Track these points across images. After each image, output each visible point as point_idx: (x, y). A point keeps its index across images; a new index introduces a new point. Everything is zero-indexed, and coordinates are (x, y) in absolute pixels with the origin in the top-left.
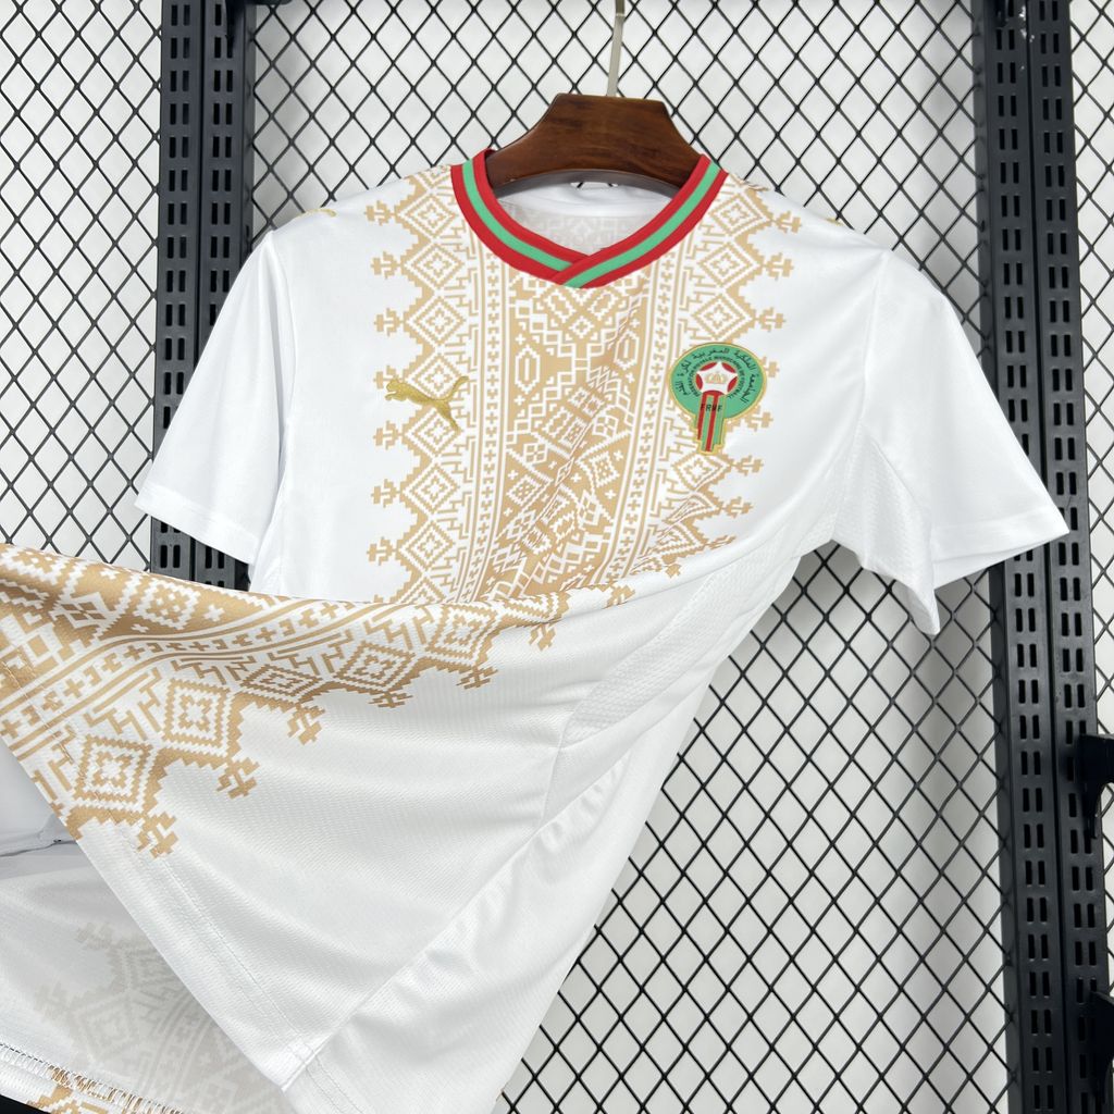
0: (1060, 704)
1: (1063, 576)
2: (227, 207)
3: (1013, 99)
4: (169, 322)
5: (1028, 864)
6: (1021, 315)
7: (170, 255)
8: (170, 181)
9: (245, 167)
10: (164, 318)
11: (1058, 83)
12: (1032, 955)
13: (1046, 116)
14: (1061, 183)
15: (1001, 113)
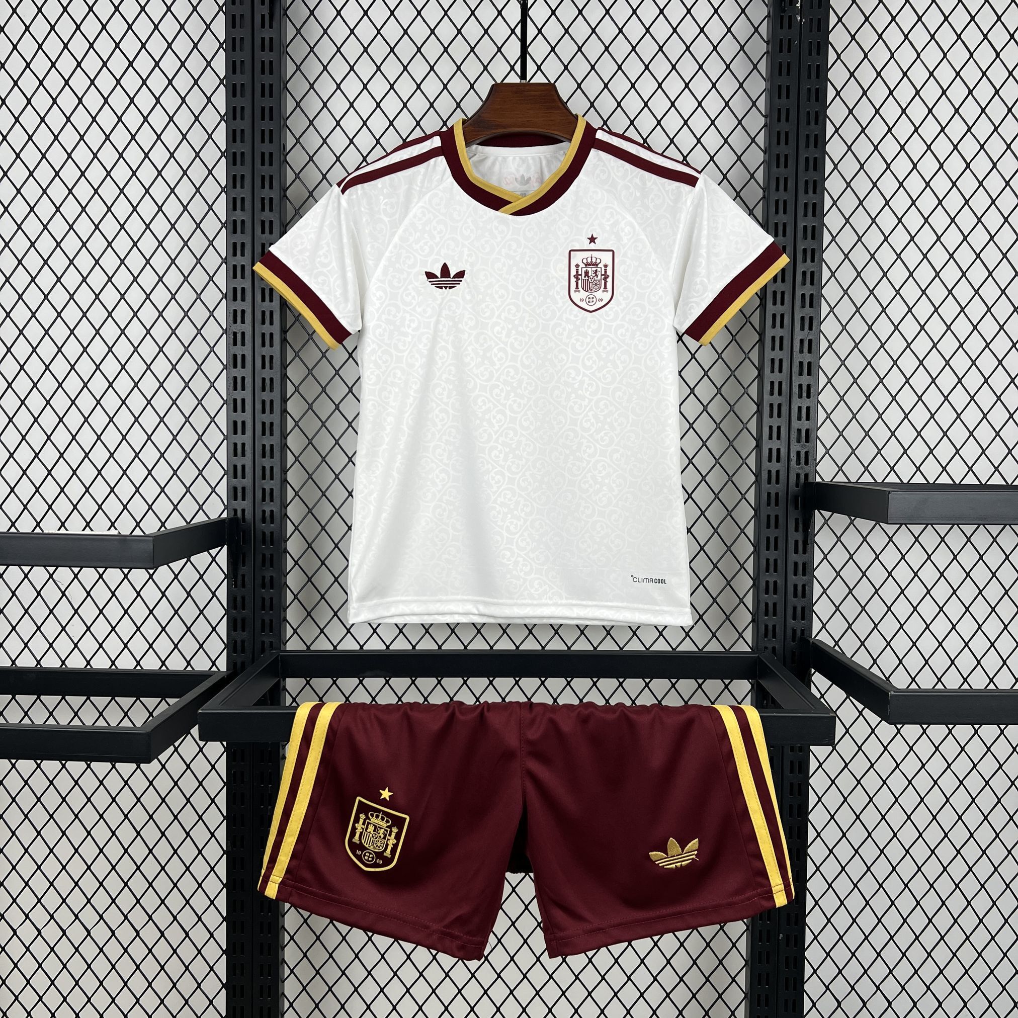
0: (793, 463)
1: (800, 383)
2: (271, 131)
3: (789, 64)
4: (235, 209)
5: (768, 560)
6: (785, 212)
7: (235, 164)
8: (232, 115)
9: (281, 103)
10: (231, 206)
11: (818, 54)
12: (766, 614)
13: (809, 77)
14: (816, 123)
15: (780, 74)
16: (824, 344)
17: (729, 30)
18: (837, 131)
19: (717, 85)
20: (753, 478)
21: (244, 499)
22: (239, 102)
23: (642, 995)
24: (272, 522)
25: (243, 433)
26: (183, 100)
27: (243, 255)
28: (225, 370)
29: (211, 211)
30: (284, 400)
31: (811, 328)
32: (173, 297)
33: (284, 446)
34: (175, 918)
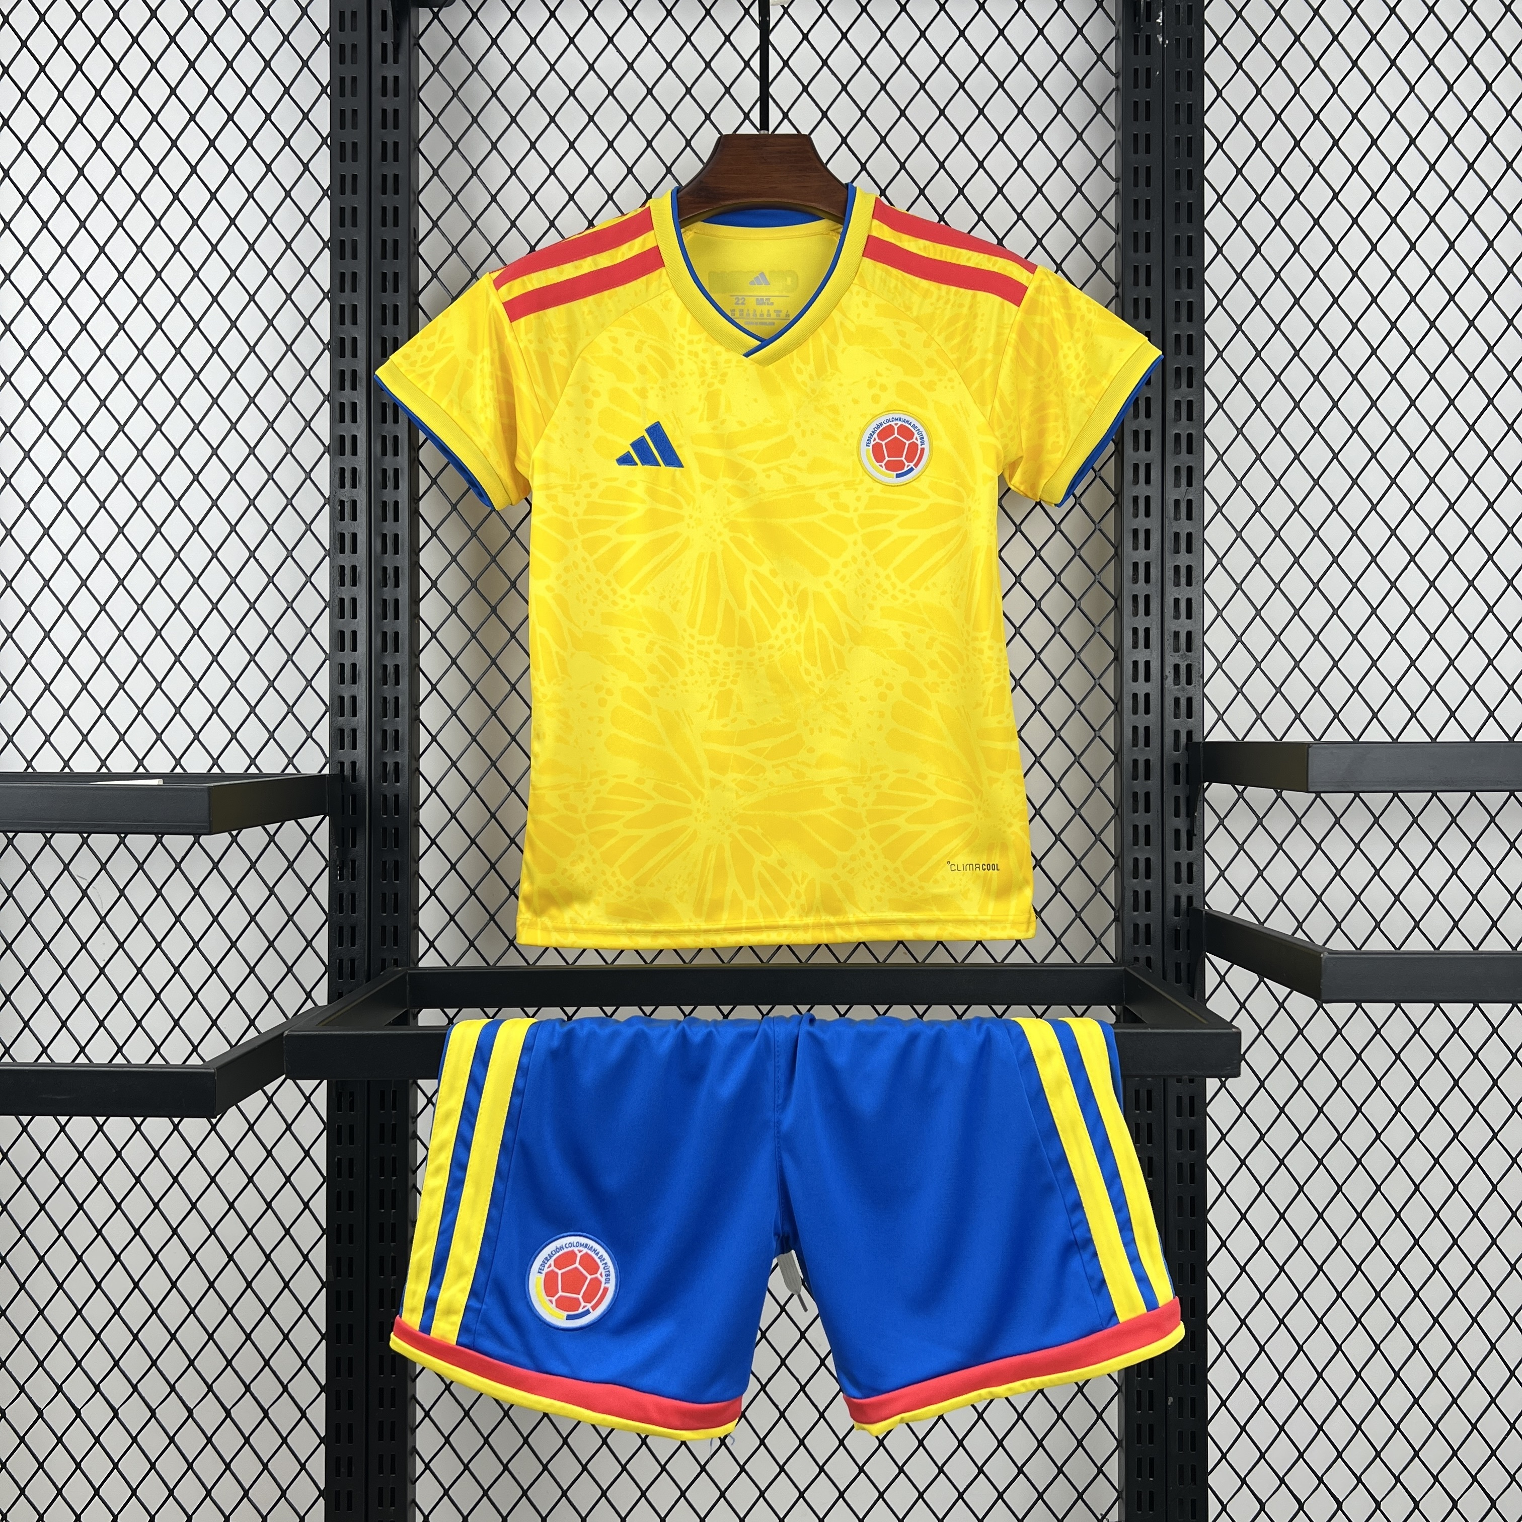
16: (1210, 508)
17: (1060, 58)
18: (1220, 198)
19: (1044, 137)
20: (1112, 707)
21: (354, 747)
22: (350, 167)
23: (961, 1496)
24: (397, 781)
25: (354, 649)
26: (269, 168)
27: (354, 388)
28: (327, 558)
29: (308, 326)
30: (415, 600)
31: (1190, 484)
32: (252, 451)
33: (415, 669)
34: (248, 1388)
